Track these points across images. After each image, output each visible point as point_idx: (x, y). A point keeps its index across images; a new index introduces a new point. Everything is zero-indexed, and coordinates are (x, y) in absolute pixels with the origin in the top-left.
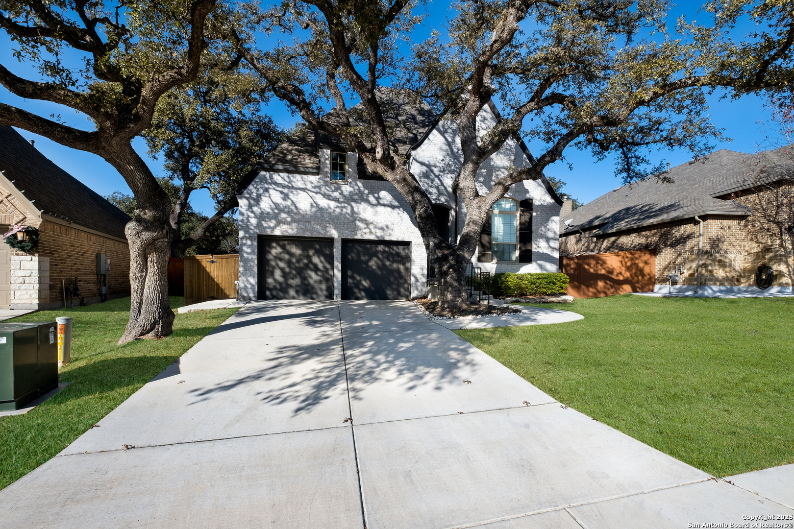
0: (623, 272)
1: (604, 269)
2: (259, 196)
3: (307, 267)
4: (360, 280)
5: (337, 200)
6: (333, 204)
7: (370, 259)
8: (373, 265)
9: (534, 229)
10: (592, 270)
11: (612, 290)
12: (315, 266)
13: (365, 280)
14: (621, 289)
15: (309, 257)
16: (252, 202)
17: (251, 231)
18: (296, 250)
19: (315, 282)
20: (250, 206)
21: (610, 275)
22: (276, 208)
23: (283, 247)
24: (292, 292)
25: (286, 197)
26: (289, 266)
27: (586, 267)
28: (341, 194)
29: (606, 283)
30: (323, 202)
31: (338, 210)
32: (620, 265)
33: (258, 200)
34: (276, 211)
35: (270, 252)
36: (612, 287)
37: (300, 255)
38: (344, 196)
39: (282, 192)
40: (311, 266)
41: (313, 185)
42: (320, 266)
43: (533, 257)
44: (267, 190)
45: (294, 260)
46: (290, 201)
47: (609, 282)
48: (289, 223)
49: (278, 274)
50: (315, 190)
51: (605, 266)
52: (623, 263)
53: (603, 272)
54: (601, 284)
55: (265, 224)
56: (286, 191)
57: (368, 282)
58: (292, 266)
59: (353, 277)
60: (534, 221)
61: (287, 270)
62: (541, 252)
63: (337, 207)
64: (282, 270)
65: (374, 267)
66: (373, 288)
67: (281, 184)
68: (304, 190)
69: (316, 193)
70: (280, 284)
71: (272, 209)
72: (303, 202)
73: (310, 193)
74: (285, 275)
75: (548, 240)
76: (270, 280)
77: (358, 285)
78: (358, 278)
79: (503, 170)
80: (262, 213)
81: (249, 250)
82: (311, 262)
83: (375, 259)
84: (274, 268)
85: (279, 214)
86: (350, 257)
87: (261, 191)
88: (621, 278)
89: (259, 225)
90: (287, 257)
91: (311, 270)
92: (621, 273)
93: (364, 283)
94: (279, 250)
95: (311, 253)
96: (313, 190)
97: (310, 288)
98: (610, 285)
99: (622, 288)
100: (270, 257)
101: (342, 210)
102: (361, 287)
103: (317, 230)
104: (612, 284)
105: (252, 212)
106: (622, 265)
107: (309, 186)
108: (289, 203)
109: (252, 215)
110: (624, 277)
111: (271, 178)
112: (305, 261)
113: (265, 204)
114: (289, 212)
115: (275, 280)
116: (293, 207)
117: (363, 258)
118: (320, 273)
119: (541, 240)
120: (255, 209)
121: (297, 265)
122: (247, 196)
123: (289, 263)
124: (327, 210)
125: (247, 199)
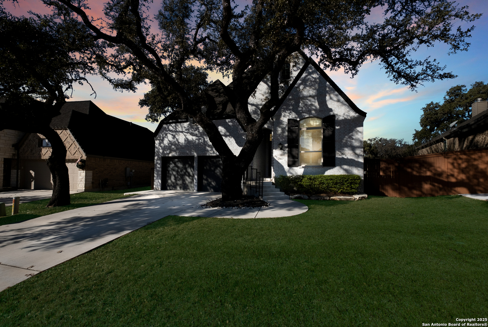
0: (456, 174)
1: (431, 171)
2: (163, 138)
3: (185, 174)
4: (211, 182)
5: (196, 135)
6: (194, 138)
7: (216, 168)
8: (218, 172)
9: (337, 138)
10: (415, 173)
11: (441, 193)
12: (189, 173)
13: (213, 182)
14: (453, 192)
15: (186, 169)
16: (160, 141)
17: (160, 156)
18: (180, 165)
19: (189, 182)
20: (160, 143)
21: (438, 178)
22: (170, 143)
23: (175, 163)
24: (178, 188)
25: (174, 137)
26: (177, 174)
27: (409, 170)
28: (199, 132)
29: (434, 186)
30: (190, 137)
31: (197, 141)
32: (450, 167)
33: (163, 140)
34: (170, 145)
35: (169, 167)
36: (441, 189)
37: (182, 167)
39: (172, 135)
40: (187, 174)
41: (185, 129)
42: (191, 173)
43: (337, 162)
44: (166, 135)
45: (179, 170)
46: (175, 139)
47: (436, 184)
48: (174, 151)
49: (173, 178)
50: (187, 131)
51: (432, 168)
52: (456, 165)
53: (429, 174)
54: (427, 187)
55: (165, 152)
56: (174, 134)
57: (215, 182)
58: (179, 174)
59: (207, 180)
61: (177, 176)
63: (197, 139)
64: (174, 176)
65: (218, 174)
66: (217, 187)
67: (172, 130)
68: (182, 132)
69: (187, 133)
70: (173, 183)
71: (168, 144)
72: (181, 138)
73: (184, 133)
74: (175, 179)
76: (169, 181)
77: (209, 184)
78: (210, 180)
79: (309, 98)
80: (164, 146)
81: (159, 166)
82: (187, 171)
83: (219, 168)
84: (171, 175)
85: (171, 146)
86: (205, 168)
87: (164, 135)
88: (453, 180)
89: (163, 152)
90: (176, 169)
91: (187, 176)
92: (452, 175)
93: (213, 183)
94: (173, 165)
95: (187, 166)
96: (185, 131)
97: (186, 185)
98: (439, 187)
99: (455, 191)
100: (170, 169)
101: (199, 141)
102: (211, 186)
103: (188, 153)
104: (441, 186)
105: (161, 147)
106: (454, 167)
107: (184, 130)
108: (175, 140)
109: (160, 148)
110: (456, 179)
111: (168, 127)
112: (184, 171)
113: (166, 142)
114: (176, 145)
115: (171, 181)
116: (177, 142)
117: (212, 169)
118: (191, 178)
120: (162, 145)
121: (181, 173)
122: (159, 138)
123: (177, 172)
124: (192, 141)
125: (159, 140)
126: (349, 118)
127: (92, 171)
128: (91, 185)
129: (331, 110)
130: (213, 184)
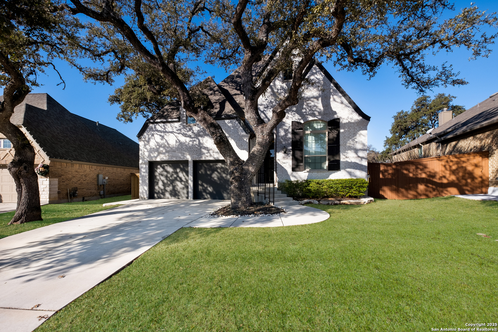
0: (447, 175)
1: (425, 173)
2: (149, 139)
3: (176, 179)
4: (207, 187)
5: (190, 136)
6: (188, 139)
7: (213, 172)
8: (215, 177)
9: (341, 142)
10: (411, 175)
11: (434, 193)
12: (181, 178)
13: (210, 187)
14: (446, 192)
15: (177, 173)
16: (146, 142)
17: (145, 160)
18: (170, 170)
19: (181, 188)
20: (145, 145)
21: (431, 179)
22: (158, 145)
23: (163, 168)
24: (167, 195)
25: (163, 137)
26: (167, 179)
27: (405, 172)
28: (193, 132)
29: (428, 187)
30: (183, 139)
31: (191, 143)
32: (443, 169)
33: (148, 142)
34: (158, 147)
35: (156, 171)
36: (434, 190)
37: (172, 172)
38: (194, 133)
39: (160, 135)
40: (178, 179)
41: (177, 129)
42: (183, 179)
43: (341, 166)
44: (153, 135)
45: (169, 175)
46: (164, 140)
47: (430, 186)
48: (164, 154)
49: (160, 184)
50: (178, 132)
51: (426, 170)
52: (448, 167)
53: (424, 176)
54: (421, 187)
55: (152, 155)
56: (162, 134)
57: (212, 188)
58: (168, 179)
59: (202, 185)
60: (341, 136)
61: (165, 181)
62: (350, 161)
63: (191, 141)
64: (163, 181)
65: (216, 178)
66: (214, 192)
67: (160, 131)
68: (172, 132)
69: (179, 133)
70: (162, 190)
71: (156, 146)
72: (172, 140)
73: (175, 134)
74: (164, 184)
75: (356, 151)
76: (156, 188)
77: (205, 190)
78: (206, 186)
79: (312, 99)
80: (151, 149)
81: (144, 171)
82: (178, 176)
83: (216, 173)
84: (158, 180)
85: (159, 148)
86: (200, 172)
87: (150, 136)
88: (445, 181)
89: (149, 156)
90: (165, 173)
91: (178, 181)
92: (444, 177)
94: (161, 169)
95: (178, 170)
96: (177, 132)
97: (177, 192)
98: (432, 188)
99: (447, 191)
100: (157, 174)
101: (193, 143)
102: (208, 192)
103: (179, 157)
104: (434, 187)
105: (146, 148)
106: (446, 169)
107: (175, 130)
108: (164, 141)
109: (146, 150)
110: (448, 180)
111: (155, 127)
112: (175, 176)
113: (153, 144)
114: (164, 147)
115: (159, 187)
116: (166, 144)
117: (208, 173)
118: (183, 183)
119: (349, 151)
120: (147, 146)
121: (171, 178)
122: (144, 139)
123: (166, 177)
124: (184, 143)
125: (144, 141)
126: (353, 121)
127: (57, 179)
128: (57, 195)
129: (335, 113)
130: (210, 189)
